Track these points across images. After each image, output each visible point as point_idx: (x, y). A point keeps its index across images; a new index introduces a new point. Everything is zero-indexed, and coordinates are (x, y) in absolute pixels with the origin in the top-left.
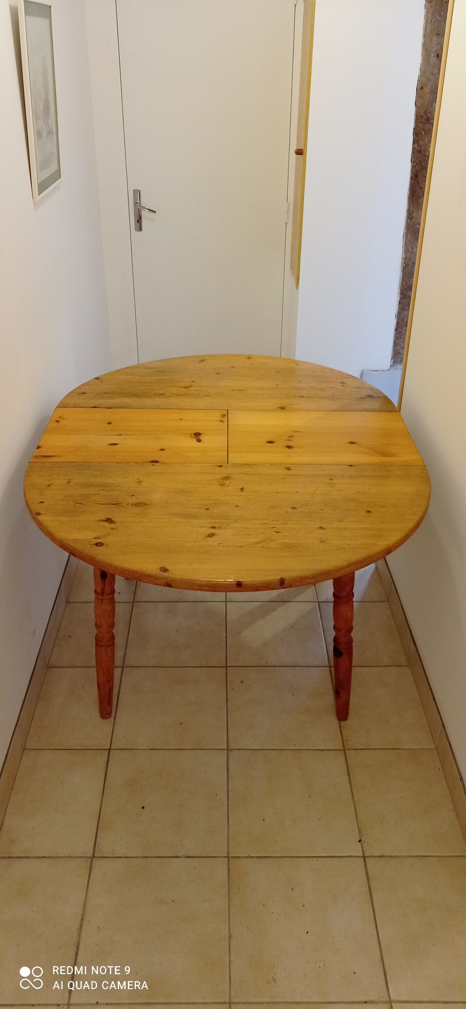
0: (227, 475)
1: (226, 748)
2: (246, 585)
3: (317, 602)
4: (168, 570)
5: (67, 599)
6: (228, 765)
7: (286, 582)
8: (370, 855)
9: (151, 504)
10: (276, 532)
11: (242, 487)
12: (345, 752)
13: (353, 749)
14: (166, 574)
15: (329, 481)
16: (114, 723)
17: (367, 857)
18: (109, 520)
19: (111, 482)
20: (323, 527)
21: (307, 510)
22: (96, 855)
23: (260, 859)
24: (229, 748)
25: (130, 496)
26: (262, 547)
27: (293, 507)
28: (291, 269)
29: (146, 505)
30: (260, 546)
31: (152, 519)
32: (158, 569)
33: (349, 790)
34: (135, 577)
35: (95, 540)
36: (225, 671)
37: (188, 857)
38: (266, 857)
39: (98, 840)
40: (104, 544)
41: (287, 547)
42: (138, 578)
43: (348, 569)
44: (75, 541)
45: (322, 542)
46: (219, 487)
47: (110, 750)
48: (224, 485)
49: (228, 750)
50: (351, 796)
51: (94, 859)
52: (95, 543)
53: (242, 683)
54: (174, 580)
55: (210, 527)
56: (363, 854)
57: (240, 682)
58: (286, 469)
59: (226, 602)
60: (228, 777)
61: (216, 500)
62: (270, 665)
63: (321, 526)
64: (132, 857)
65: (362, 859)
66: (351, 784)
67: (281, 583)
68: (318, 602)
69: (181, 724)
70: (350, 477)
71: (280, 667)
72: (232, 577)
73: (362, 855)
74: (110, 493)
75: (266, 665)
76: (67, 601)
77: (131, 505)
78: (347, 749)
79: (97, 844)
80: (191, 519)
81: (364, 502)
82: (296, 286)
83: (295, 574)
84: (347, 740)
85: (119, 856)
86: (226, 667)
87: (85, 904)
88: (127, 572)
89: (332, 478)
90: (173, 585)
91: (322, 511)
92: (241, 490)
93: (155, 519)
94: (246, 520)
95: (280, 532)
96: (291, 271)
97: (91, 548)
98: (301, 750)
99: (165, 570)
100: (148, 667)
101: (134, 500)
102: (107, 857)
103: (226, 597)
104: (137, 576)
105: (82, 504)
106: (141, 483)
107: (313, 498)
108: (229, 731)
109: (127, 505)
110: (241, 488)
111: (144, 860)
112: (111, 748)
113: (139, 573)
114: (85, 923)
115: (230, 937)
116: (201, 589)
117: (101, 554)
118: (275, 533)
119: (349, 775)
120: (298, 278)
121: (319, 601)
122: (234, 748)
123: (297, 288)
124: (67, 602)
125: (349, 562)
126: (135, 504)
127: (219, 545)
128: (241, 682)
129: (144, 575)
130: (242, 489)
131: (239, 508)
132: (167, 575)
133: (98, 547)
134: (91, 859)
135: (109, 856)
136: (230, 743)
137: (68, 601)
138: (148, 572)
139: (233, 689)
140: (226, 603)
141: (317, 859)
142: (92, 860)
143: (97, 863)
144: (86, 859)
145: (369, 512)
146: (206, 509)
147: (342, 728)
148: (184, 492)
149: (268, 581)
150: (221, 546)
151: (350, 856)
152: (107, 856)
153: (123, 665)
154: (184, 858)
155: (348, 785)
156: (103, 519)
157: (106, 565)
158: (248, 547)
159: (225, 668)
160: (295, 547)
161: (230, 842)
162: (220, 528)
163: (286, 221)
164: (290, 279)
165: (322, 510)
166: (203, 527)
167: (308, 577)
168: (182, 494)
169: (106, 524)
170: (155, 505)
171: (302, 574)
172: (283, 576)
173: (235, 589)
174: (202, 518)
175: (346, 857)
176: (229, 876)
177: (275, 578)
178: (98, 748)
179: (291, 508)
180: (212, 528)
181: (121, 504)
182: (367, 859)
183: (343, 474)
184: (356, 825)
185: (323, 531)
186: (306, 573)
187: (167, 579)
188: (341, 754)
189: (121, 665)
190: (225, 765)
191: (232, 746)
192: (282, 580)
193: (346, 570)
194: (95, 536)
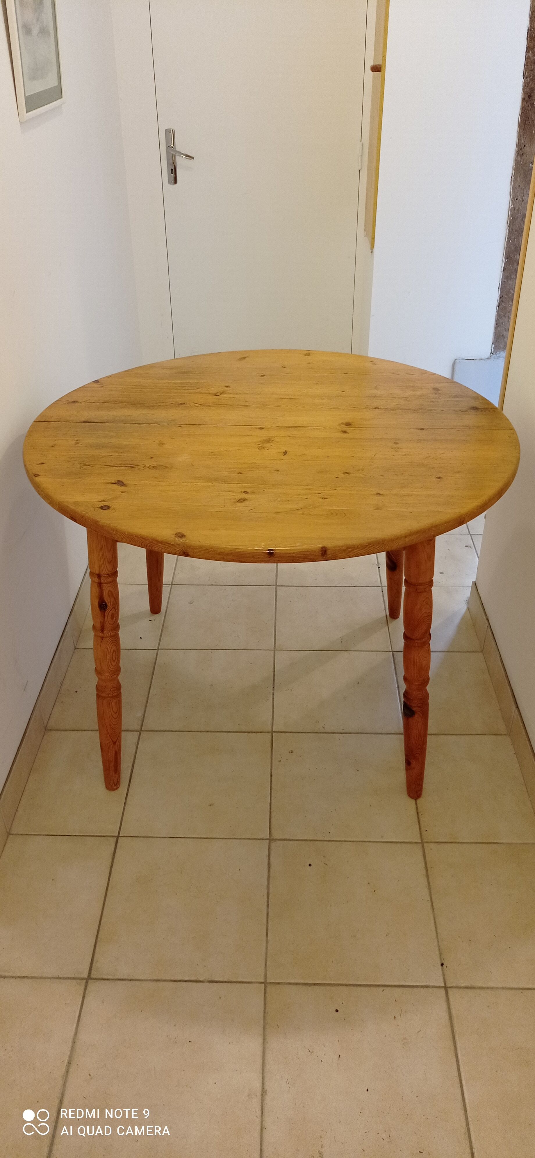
0: (269, 437)
1: (268, 838)
2: (279, 554)
3: (391, 651)
4: (185, 535)
5: (75, 644)
6: (269, 859)
7: (328, 552)
8: (454, 985)
9: (172, 467)
10: (322, 498)
11: (286, 451)
12: (423, 847)
13: (435, 842)
14: (182, 541)
15: (394, 445)
16: (125, 803)
17: (449, 987)
18: (120, 483)
19: (127, 443)
20: (381, 493)
21: (363, 476)
22: (92, 976)
23: (307, 987)
24: (272, 838)
25: (148, 458)
26: (303, 514)
27: (346, 472)
28: (365, 230)
29: (166, 468)
30: (301, 512)
31: (172, 483)
32: (173, 534)
33: (428, 898)
34: (146, 544)
35: (100, 502)
36: (270, 737)
37: (212, 982)
38: (315, 984)
39: (96, 956)
40: (111, 507)
41: (333, 514)
42: (149, 545)
43: (407, 540)
44: (76, 503)
45: (378, 508)
46: (258, 450)
47: (118, 837)
48: (263, 448)
49: (270, 840)
50: (429, 904)
51: (90, 981)
52: (100, 506)
53: (291, 754)
54: (192, 547)
55: (241, 492)
56: (445, 983)
57: (289, 752)
58: (342, 432)
59: (275, 650)
60: (269, 876)
61: (252, 464)
62: (328, 731)
63: (378, 492)
64: (138, 980)
65: (443, 991)
66: (430, 889)
67: (322, 553)
68: (393, 652)
69: (210, 805)
70: (420, 441)
71: (341, 733)
72: (263, 544)
73: (444, 985)
74: (125, 455)
75: (323, 732)
76: (75, 647)
77: (149, 467)
78: (427, 842)
79: (94, 962)
80: (220, 483)
81: (434, 468)
82: (371, 249)
83: (341, 543)
84: (426, 831)
85: (122, 978)
86: (272, 732)
87: (75, 1042)
88: (136, 538)
89: (397, 441)
90: (190, 553)
91: (381, 477)
92: (283, 454)
93: (174, 482)
94: (286, 485)
95: (326, 498)
96: (365, 232)
97: (94, 512)
98: (365, 842)
99: (182, 536)
100: (173, 731)
101: (152, 463)
102: (107, 980)
103: (275, 644)
104: (148, 542)
105: (89, 466)
106: (163, 445)
107: (372, 462)
108: (273, 815)
109: (143, 467)
110: (284, 451)
111: (155, 984)
112: (120, 835)
113: (150, 539)
114: (72, 1069)
115: (264, 1092)
116: (224, 558)
117: (105, 518)
118: (321, 500)
119: (428, 876)
120: (373, 238)
121: (394, 650)
122: (278, 837)
123: (372, 252)
124: (76, 649)
125: (409, 531)
126: (153, 467)
127: (250, 511)
128: (291, 752)
129: (156, 540)
130: (285, 453)
131: (279, 473)
132: (184, 541)
133: (104, 511)
134: (85, 981)
135: (110, 978)
136: (273, 831)
137: (77, 647)
138: (161, 538)
139: (280, 761)
140: (275, 652)
141: (382, 989)
142: (87, 983)
143: (93, 986)
144: (78, 981)
145: (439, 478)
146: (238, 473)
147: (420, 814)
148: (214, 455)
149: (306, 551)
150: (253, 512)
151: (427, 987)
152: (106, 977)
153: (141, 728)
154: (208, 983)
155: (426, 891)
156: (113, 481)
157: (112, 530)
158: (286, 514)
159: (271, 734)
160: (344, 514)
161: (268, 964)
162: (253, 493)
163: (360, 168)
164: (363, 241)
165: (381, 475)
166: (233, 492)
167: (356, 546)
168: (211, 457)
169: (116, 487)
170: (177, 468)
171: (349, 542)
172: (326, 545)
173: (267, 559)
174: (233, 483)
175: (422, 987)
176: (265, 1009)
177: (315, 546)
178: (103, 835)
179: (343, 473)
180: (243, 493)
181: (136, 467)
182: (449, 990)
183: (411, 438)
184: (436, 944)
185: (381, 497)
186: (355, 542)
187: (183, 546)
188: (418, 849)
189: (139, 729)
190: (266, 860)
191: (276, 835)
192: (323, 549)
193: (405, 540)
194: (102, 499)
